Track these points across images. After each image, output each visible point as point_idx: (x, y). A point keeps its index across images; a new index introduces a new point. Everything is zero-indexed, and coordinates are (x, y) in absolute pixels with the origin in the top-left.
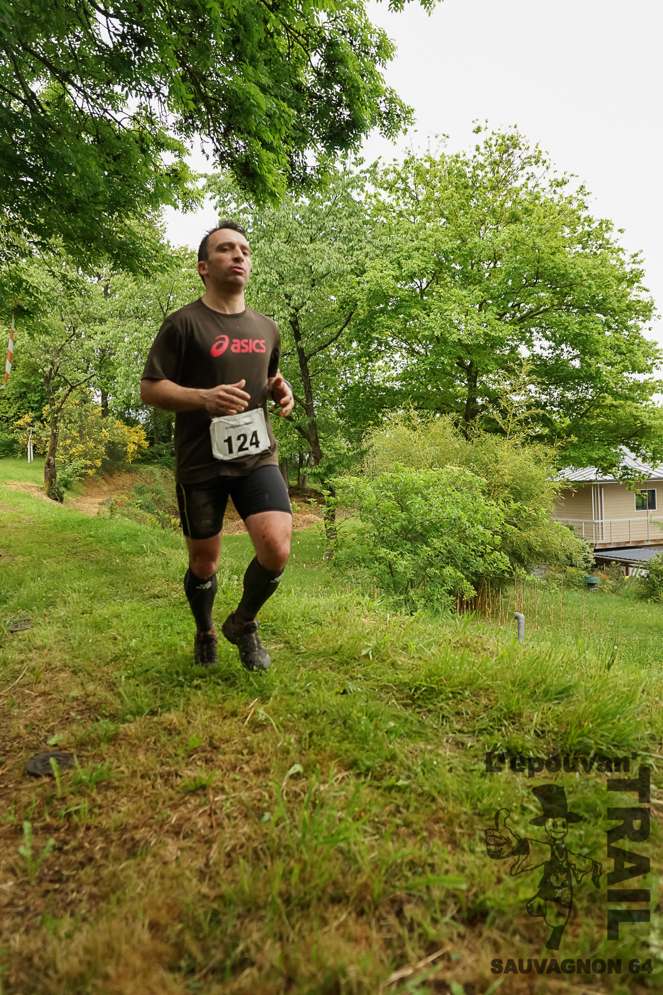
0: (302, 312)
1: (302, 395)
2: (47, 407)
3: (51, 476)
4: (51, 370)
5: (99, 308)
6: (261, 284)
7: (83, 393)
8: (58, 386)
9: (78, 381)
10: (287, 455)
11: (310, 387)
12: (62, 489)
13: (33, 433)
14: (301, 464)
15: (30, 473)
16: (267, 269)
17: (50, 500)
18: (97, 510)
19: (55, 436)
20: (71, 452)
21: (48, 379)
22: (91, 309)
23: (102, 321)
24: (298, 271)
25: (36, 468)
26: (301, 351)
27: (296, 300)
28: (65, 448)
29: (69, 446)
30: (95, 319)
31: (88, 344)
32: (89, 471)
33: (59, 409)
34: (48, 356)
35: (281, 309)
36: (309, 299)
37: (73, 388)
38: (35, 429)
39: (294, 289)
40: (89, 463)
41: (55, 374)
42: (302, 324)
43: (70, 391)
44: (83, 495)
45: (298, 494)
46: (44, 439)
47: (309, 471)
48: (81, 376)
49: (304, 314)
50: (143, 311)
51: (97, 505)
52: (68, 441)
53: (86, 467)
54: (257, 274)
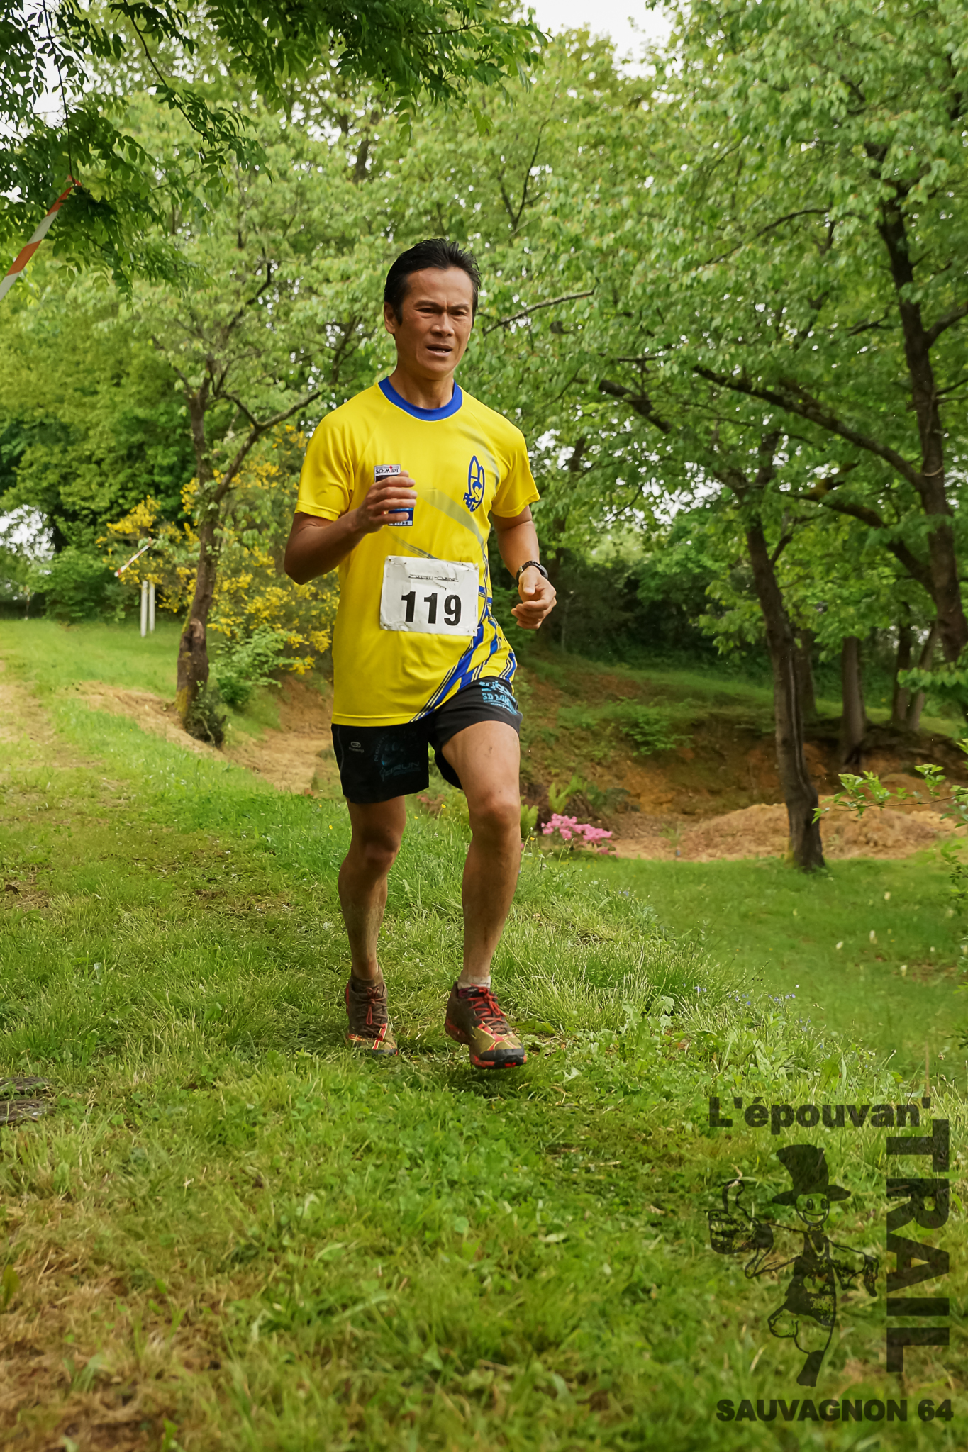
0: (917, 194)
1: (912, 447)
2: (193, 486)
3: (193, 674)
4: (206, 382)
5: (338, 208)
6: (796, 117)
7: (290, 446)
8: (225, 429)
9: (274, 412)
10: (859, 630)
11: (937, 424)
12: (223, 710)
13: (157, 554)
14: (903, 659)
15: (142, 663)
16: (813, 72)
17: (187, 739)
18: (310, 773)
19: (208, 562)
20: (250, 608)
21: (198, 407)
22: (315, 213)
23: (344, 244)
24: (909, 74)
25: (159, 650)
26: (911, 314)
27: (899, 159)
28: (235, 598)
29: (247, 592)
30: (327, 242)
31: (305, 308)
32: (300, 665)
33: (224, 491)
34: (198, 345)
35: (853, 189)
36: (941, 154)
37: (260, 431)
38: (159, 544)
39: (893, 125)
40: (296, 638)
41: (216, 393)
42: (918, 235)
43: (253, 439)
44: (277, 729)
45: (891, 749)
46: (183, 571)
47: (926, 677)
48: (283, 399)
49: (924, 200)
50: (456, 209)
51: (313, 759)
52: (245, 579)
53: (288, 650)
54: (784, 88)
